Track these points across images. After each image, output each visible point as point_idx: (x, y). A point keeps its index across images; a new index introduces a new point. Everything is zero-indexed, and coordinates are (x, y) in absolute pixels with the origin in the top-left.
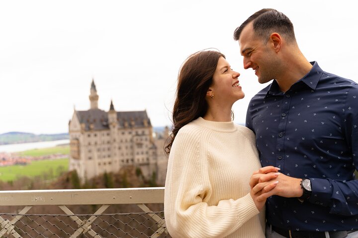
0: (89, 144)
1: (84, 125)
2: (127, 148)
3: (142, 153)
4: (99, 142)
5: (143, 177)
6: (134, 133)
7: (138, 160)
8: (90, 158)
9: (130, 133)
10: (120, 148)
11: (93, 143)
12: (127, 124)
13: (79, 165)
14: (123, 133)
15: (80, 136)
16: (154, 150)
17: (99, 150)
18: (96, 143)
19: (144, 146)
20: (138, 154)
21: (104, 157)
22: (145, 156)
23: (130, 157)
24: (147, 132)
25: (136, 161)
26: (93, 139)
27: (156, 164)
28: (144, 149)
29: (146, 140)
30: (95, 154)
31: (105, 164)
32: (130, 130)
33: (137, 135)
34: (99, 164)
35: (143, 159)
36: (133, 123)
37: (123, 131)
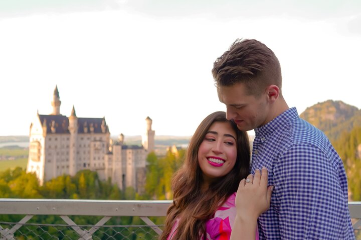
0: (50, 147)
1: (45, 129)
2: (84, 153)
3: (99, 159)
4: (59, 146)
5: (99, 181)
6: (92, 139)
7: (95, 165)
8: (49, 161)
9: (88, 139)
10: (78, 153)
11: (53, 146)
12: (86, 130)
13: (38, 167)
14: (82, 139)
15: (41, 139)
16: (110, 156)
17: (58, 154)
18: (56, 147)
19: (101, 152)
20: (95, 159)
21: (63, 160)
22: (101, 162)
23: (87, 162)
24: (104, 138)
25: (92, 165)
26: (53, 143)
27: (111, 169)
28: (101, 154)
29: (103, 145)
30: (55, 158)
31: (63, 167)
32: (88, 136)
33: (95, 141)
34: (58, 167)
35: (99, 164)
36: (92, 129)
37: (82, 136)
